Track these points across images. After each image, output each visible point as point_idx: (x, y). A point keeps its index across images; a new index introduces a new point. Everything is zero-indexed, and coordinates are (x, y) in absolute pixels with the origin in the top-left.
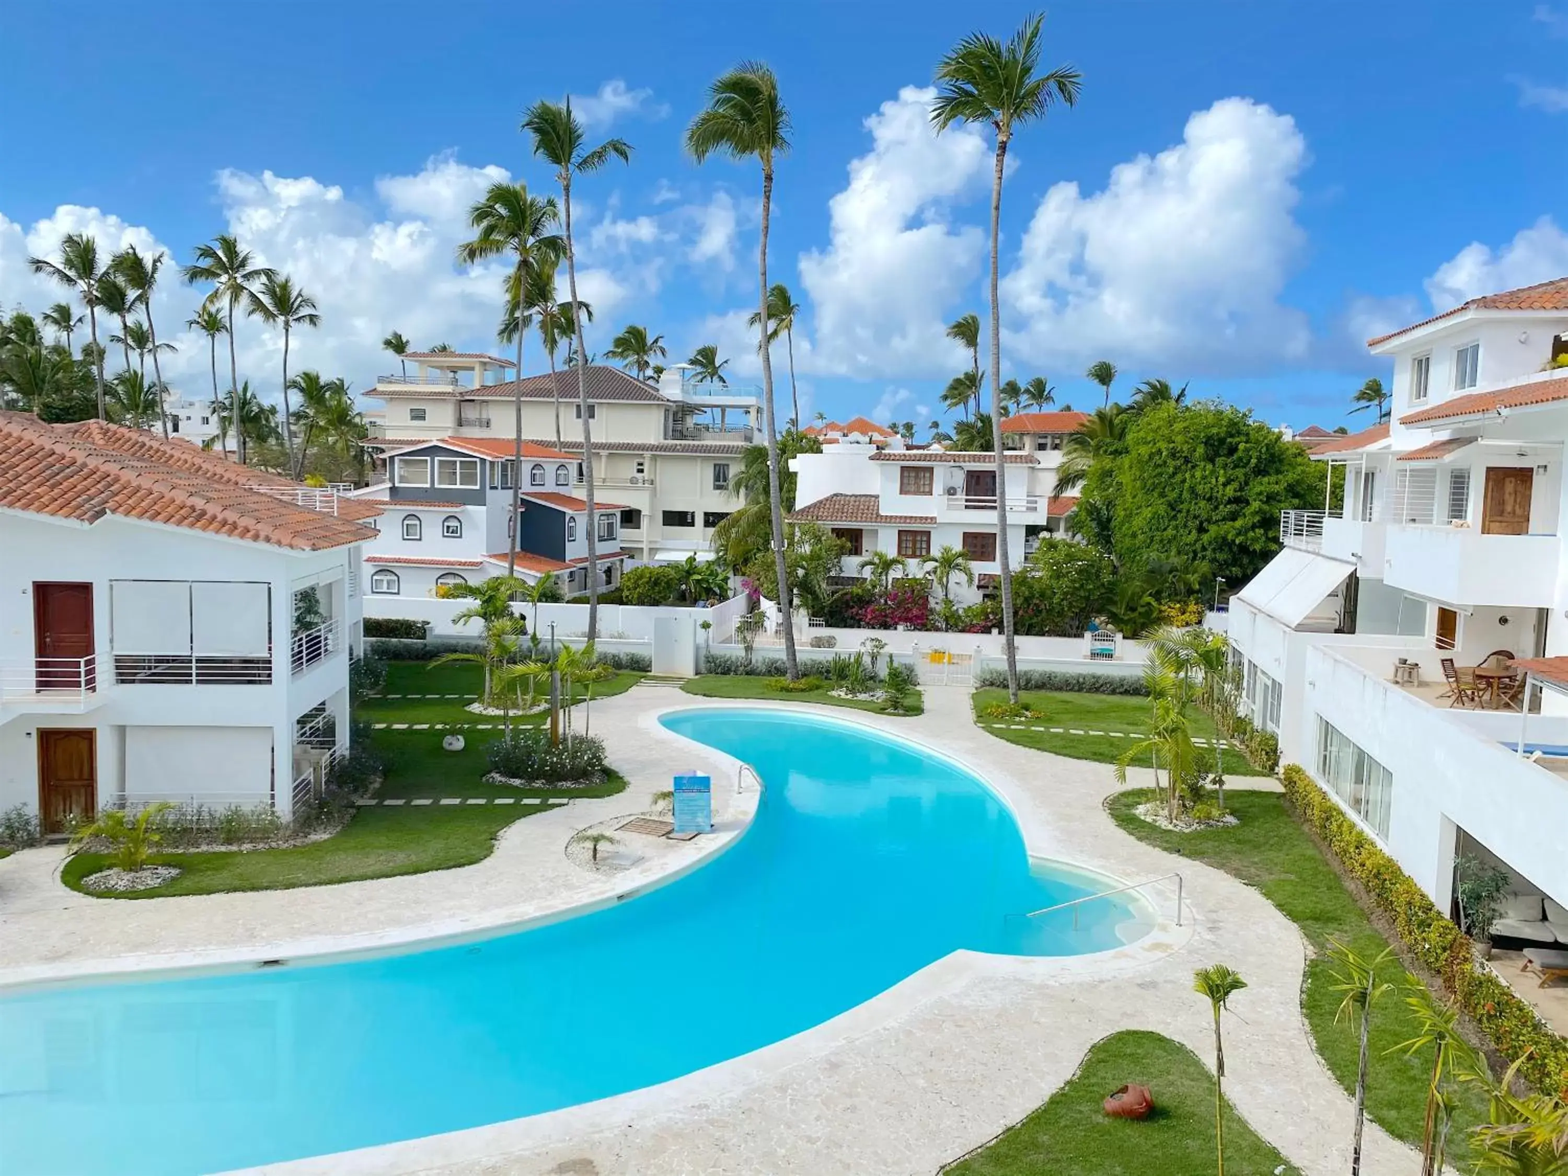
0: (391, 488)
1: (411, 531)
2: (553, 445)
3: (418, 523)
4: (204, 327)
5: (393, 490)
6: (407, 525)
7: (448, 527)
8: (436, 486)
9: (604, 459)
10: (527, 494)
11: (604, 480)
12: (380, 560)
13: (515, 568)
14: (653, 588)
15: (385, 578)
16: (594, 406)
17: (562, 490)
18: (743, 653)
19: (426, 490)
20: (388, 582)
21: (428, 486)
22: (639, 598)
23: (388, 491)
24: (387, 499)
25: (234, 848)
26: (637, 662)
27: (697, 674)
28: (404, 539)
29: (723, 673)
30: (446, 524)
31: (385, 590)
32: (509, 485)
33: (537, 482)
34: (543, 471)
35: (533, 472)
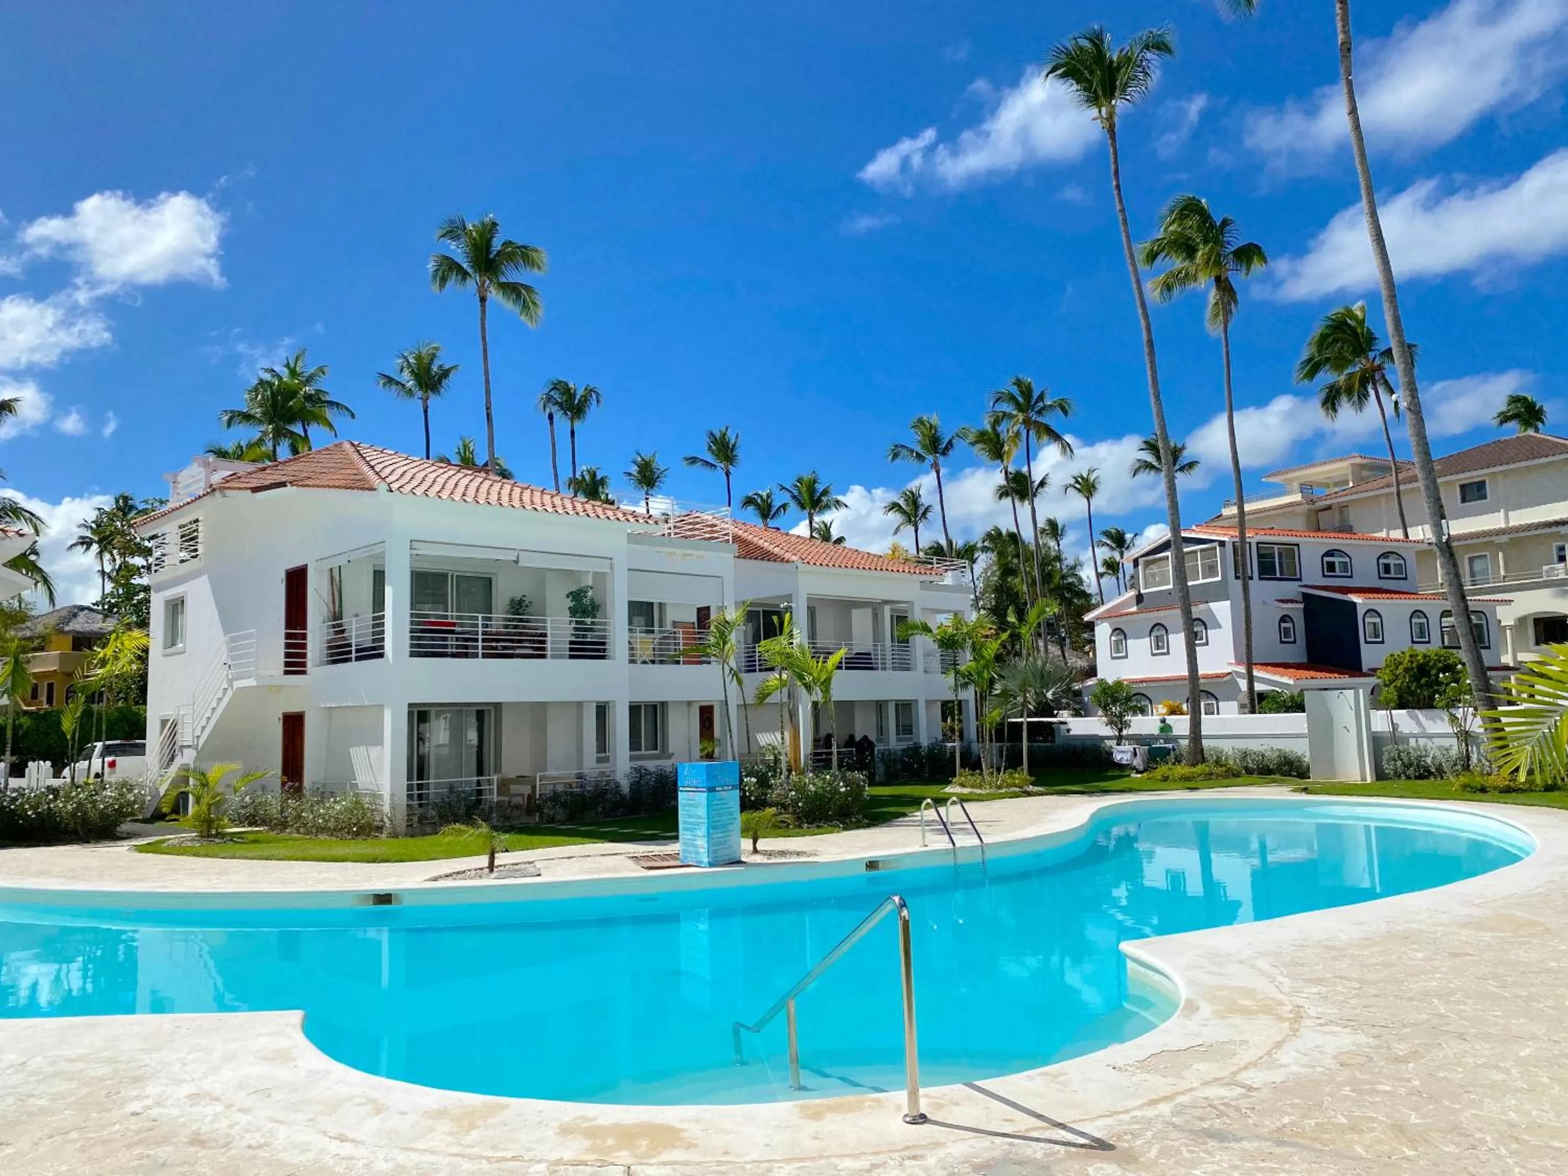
1: (1160, 644)
3: (1164, 633)
5: (1139, 597)
6: (1157, 637)
9: (1503, 549)
10: (1315, 588)
11: (1504, 579)
13: (1255, 672)
16: (1484, 481)
17: (1391, 586)
19: (1168, 592)
21: (1169, 586)
23: (1135, 600)
24: (1132, 606)
27: (1377, 780)
28: (1153, 654)
29: (1419, 777)
32: (1278, 575)
33: (1338, 573)
34: (1348, 560)
35: (1326, 559)
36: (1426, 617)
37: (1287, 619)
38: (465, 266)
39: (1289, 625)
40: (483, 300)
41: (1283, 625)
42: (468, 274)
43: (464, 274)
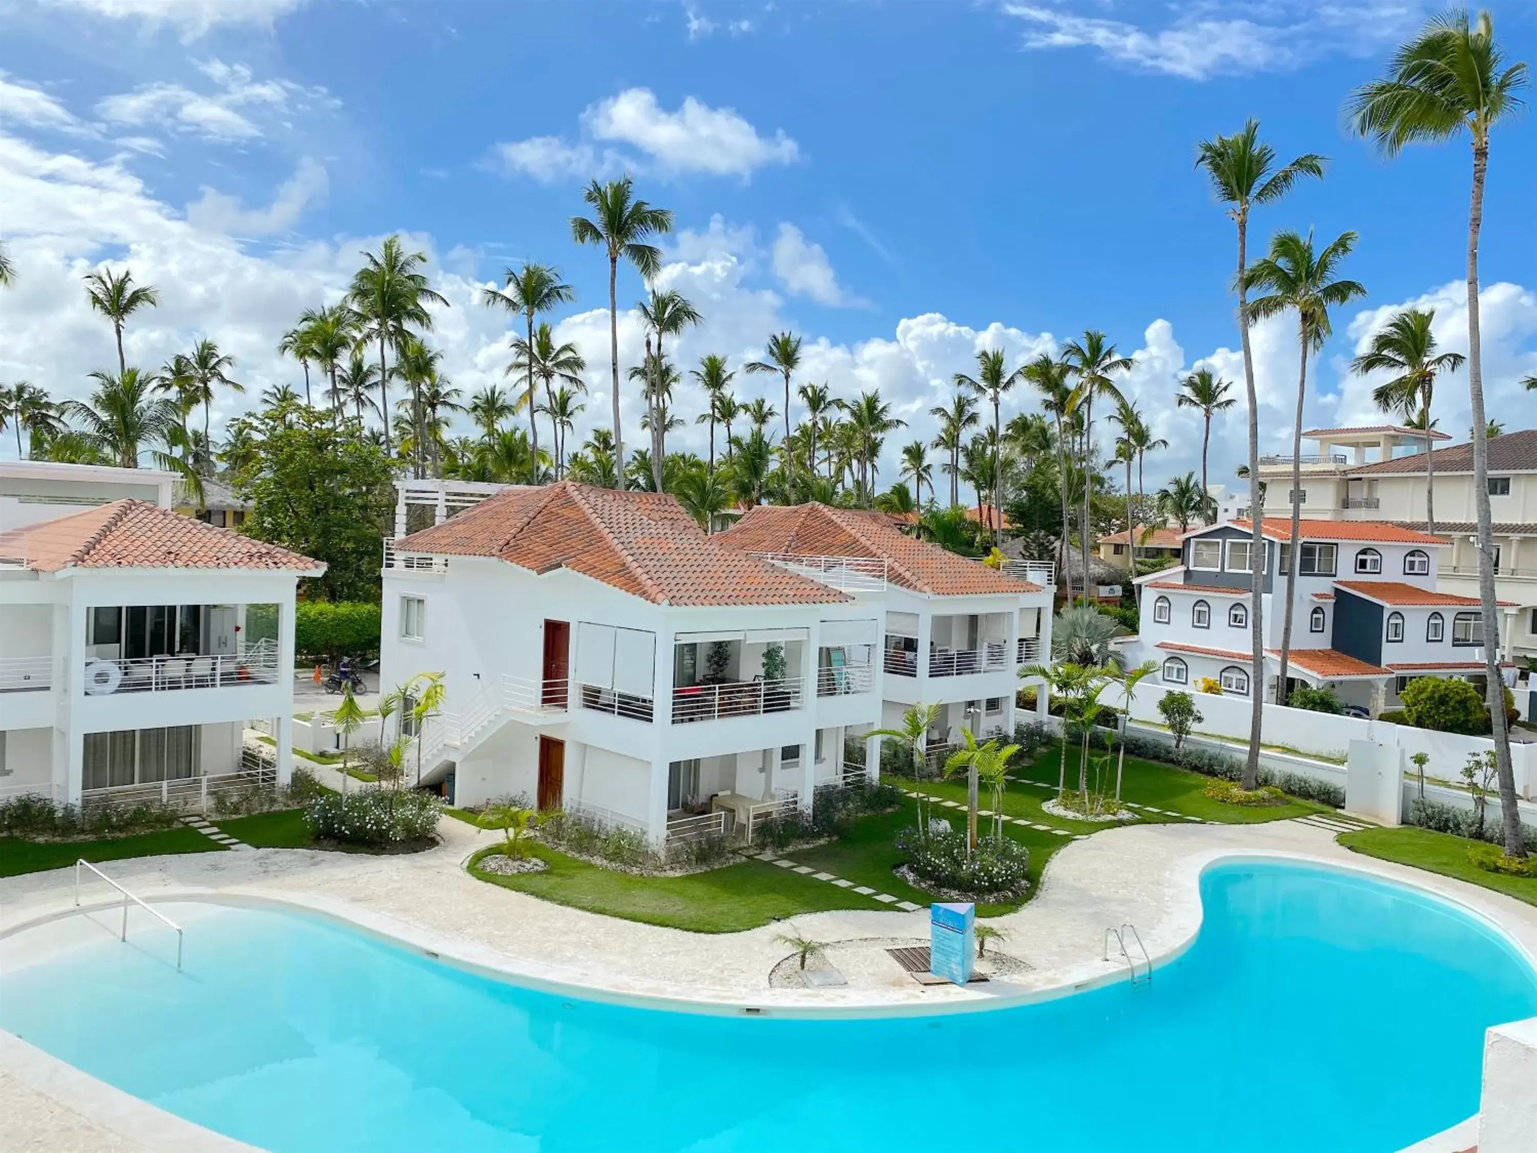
0: (1185, 572)
1: (1201, 618)
2: (1422, 527)
3: (1206, 609)
4: (1121, 421)
5: (1188, 574)
6: (1199, 611)
7: (1236, 616)
8: (1226, 571)
9: (1514, 546)
10: (1346, 584)
11: (1513, 572)
12: (1171, 646)
13: (1289, 663)
14: (1438, 708)
15: (1176, 666)
16: (1508, 479)
17: (1413, 581)
18: (1470, 806)
19: (1216, 575)
20: (1179, 670)
21: (1218, 570)
22: (1419, 718)
23: (1182, 575)
24: (1182, 583)
25: (585, 857)
26: (1329, 793)
27: (1403, 823)
28: (1194, 626)
29: (1439, 829)
30: (1233, 612)
31: (1175, 679)
32: (1316, 572)
33: (1368, 569)
34: (1378, 557)
35: (1360, 557)
36: (1442, 618)
37: (1320, 611)
38: (599, 229)
39: (1321, 616)
40: (614, 260)
41: (1315, 616)
42: (602, 236)
43: (598, 235)
